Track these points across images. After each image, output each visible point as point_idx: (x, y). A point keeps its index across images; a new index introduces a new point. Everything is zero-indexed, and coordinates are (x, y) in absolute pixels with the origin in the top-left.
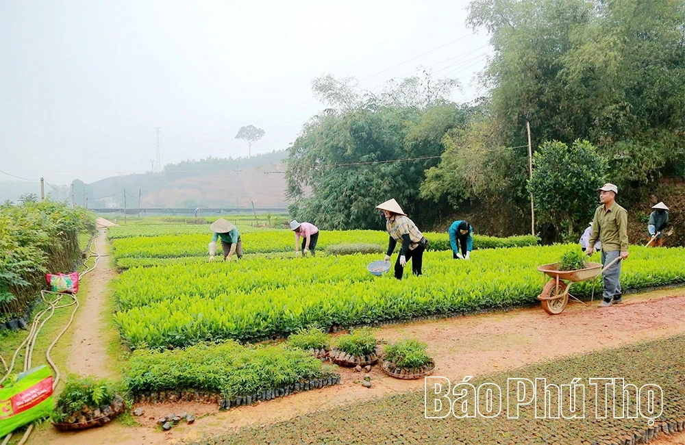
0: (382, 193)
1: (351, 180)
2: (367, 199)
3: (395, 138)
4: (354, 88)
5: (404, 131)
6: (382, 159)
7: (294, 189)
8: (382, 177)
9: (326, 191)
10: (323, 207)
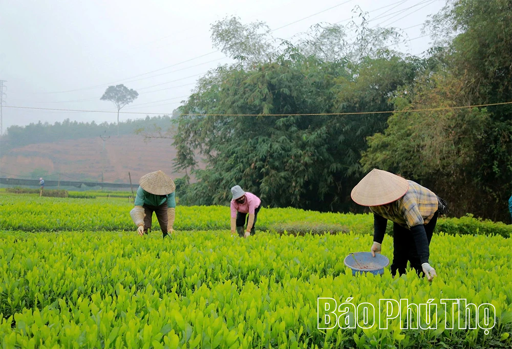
0: (302, 168)
1: (263, 149)
2: (282, 174)
3: (320, 99)
4: (264, 36)
5: (332, 90)
6: (302, 125)
7: (185, 158)
8: (303, 146)
9: (229, 162)
10: (224, 182)
